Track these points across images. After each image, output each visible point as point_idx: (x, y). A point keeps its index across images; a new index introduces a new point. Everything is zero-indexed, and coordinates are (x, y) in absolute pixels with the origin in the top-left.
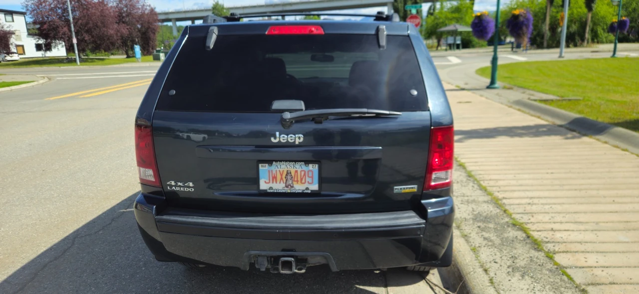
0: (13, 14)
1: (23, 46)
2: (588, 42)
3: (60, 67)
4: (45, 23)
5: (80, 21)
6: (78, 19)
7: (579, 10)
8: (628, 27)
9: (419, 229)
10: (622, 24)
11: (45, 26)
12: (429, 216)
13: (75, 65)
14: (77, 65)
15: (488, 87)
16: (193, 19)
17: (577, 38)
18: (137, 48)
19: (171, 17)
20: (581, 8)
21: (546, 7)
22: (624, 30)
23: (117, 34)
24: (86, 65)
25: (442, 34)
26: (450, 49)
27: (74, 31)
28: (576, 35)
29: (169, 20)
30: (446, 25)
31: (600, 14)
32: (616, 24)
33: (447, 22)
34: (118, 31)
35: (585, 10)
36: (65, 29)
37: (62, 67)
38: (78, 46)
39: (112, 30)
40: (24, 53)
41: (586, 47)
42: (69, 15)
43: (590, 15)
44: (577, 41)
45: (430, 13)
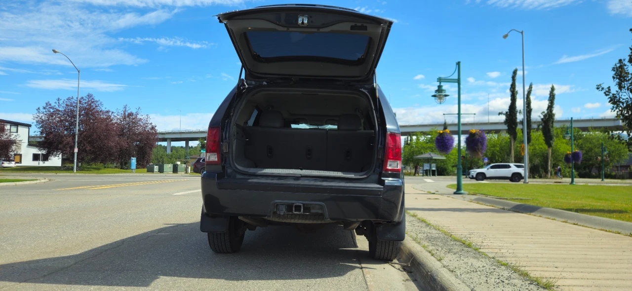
0: (19, 126)
1: (21, 155)
2: (551, 175)
3: (56, 173)
4: (51, 133)
5: (85, 133)
6: (83, 132)
7: (541, 146)
8: (581, 159)
9: (380, 191)
10: (575, 156)
11: (51, 136)
12: (386, 184)
13: (71, 173)
14: (74, 172)
15: (455, 193)
16: (187, 140)
17: (541, 171)
18: (134, 161)
19: (166, 136)
20: (542, 145)
21: (510, 142)
22: (578, 161)
23: (116, 146)
24: (82, 173)
25: (419, 160)
26: (427, 175)
27: (78, 142)
28: (540, 167)
29: (164, 140)
30: (422, 153)
31: (560, 151)
32: (570, 156)
33: (422, 151)
34: (118, 144)
35: (546, 147)
36: (70, 139)
37: (58, 174)
38: (77, 155)
39: (113, 143)
40: (20, 162)
41: (550, 178)
42: (75, 127)
43: (550, 151)
44: (541, 173)
45: (406, 143)
